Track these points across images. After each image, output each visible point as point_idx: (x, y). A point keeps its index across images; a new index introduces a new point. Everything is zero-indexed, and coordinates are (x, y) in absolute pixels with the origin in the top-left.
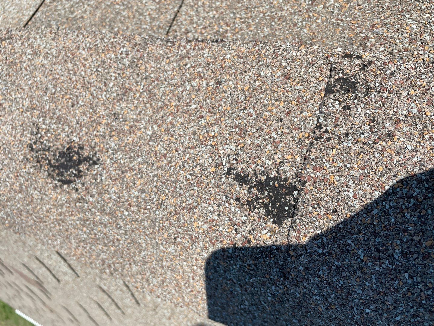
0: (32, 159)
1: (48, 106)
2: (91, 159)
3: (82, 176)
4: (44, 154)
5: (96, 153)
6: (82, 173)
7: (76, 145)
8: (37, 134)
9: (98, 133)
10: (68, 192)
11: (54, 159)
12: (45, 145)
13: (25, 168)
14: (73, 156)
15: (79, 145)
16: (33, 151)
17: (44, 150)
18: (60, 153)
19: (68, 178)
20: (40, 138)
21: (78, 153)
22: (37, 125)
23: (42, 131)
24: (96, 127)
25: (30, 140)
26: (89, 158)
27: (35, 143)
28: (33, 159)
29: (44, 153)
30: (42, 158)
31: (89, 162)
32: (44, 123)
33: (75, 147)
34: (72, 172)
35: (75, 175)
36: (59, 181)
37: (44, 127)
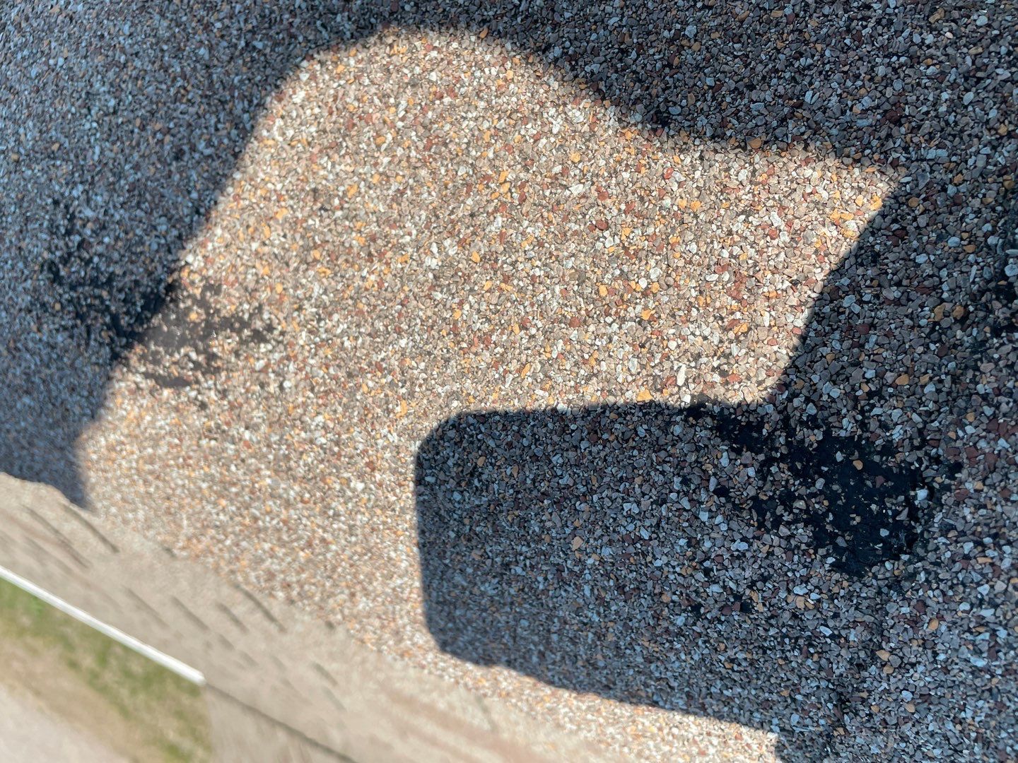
0: (58, 307)
1: (97, 150)
2: (245, 325)
3: (218, 370)
4: (95, 297)
5: (260, 308)
6: (219, 363)
7: (197, 278)
8: (69, 233)
9: (266, 249)
10: (177, 409)
11: (127, 313)
12: (97, 269)
13: (39, 330)
14: (189, 309)
15: (206, 278)
16: (61, 284)
17: (94, 282)
18: (144, 296)
19: (175, 371)
20: (80, 245)
21: (202, 303)
22: (67, 207)
23: (84, 226)
24: (256, 229)
25: (49, 249)
26: (240, 320)
27: (65, 260)
28: (63, 307)
29: (97, 291)
30: (90, 306)
31: (239, 332)
32: (88, 201)
33: (193, 283)
34: (187, 355)
35: (197, 366)
36: (147, 375)
37: (89, 213)
